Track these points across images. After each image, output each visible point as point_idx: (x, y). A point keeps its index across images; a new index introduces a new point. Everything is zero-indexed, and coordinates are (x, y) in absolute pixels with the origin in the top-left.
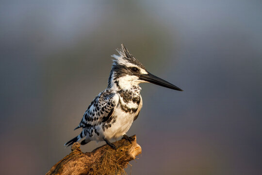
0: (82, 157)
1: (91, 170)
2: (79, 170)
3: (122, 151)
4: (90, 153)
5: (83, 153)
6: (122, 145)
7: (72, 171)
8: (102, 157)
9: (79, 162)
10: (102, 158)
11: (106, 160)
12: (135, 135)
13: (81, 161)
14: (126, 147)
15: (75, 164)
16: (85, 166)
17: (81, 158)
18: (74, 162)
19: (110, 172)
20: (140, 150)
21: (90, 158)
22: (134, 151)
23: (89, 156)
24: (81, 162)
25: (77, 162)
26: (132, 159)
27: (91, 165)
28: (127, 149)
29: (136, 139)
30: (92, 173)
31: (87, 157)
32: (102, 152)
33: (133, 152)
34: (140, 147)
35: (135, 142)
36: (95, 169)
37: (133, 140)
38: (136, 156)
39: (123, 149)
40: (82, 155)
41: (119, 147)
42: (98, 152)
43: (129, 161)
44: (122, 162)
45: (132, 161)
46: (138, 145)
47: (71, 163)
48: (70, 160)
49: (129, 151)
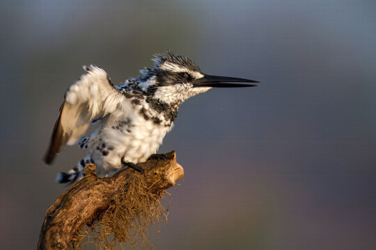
0: (98, 184)
1: (113, 202)
2: (94, 203)
3: (156, 174)
4: (110, 178)
5: (100, 179)
6: (155, 166)
7: (85, 205)
8: (127, 184)
9: (94, 191)
10: (127, 185)
11: (133, 187)
12: (173, 152)
13: (98, 189)
14: (162, 168)
15: (89, 195)
16: (103, 197)
17: (98, 186)
18: (88, 192)
19: (140, 205)
20: (182, 172)
21: (110, 185)
22: (174, 173)
23: (109, 182)
24: (97, 192)
25: (91, 191)
26: (170, 185)
27: (113, 194)
28: (164, 171)
29: (175, 157)
30: (114, 206)
31: (106, 183)
32: (127, 176)
33: (171, 175)
34: (182, 168)
35: (174, 161)
36: (117, 201)
37: (172, 157)
38: (177, 181)
39: (157, 172)
40: (98, 181)
41: (151, 169)
42: (122, 177)
43: (165, 188)
44: (157, 190)
45: (171, 188)
46: (179, 166)
47: (83, 193)
48: (81, 189)
49: (166, 174)
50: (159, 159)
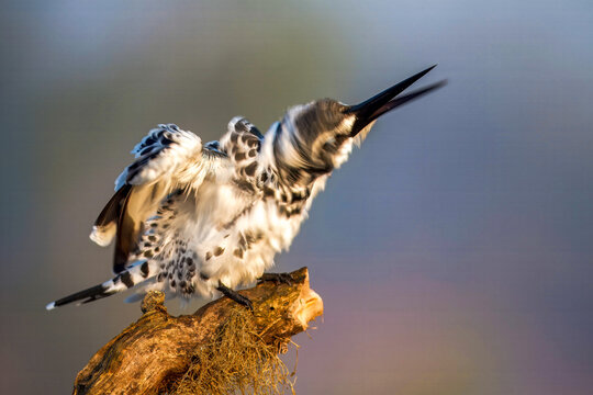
0: (169, 327)
1: (195, 359)
2: (162, 362)
3: (272, 309)
4: (190, 317)
5: (173, 317)
6: (273, 294)
7: (146, 365)
8: (221, 327)
9: (162, 340)
10: (221, 329)
11: (231, 333)
12: (303, 269)
13: (169, 337)
14: (283, 299)
15: (152, 347)
16: (179, 350)
17: (169, 331)
18: (151, 341)
19: (244, 364)
20: (320, 307)
21: (190, 330)
22: (305, 307)
23: (189, 324)
24: (167, 341)
25: (156, 340)
26: (298, 329)
27: (196, 346)
28: (287, 303)
29: (307, 279)
30: (197, 367)
31: (182, 326)
32: (222, 313)
33: (300, 312)
34: (320, 299)
35: (305, 286)
36: (204, 358)
37: (301, 279)
38: (311, 322)
39: (276, 306)
40: (170, 321)
41: (264, 300)
42: (211, 314)
43: (290, 334)
44: (275, 338)
45: (299, 335)
46: (314, 294)
47: (143, 343)
48: (139, 336)
49: (291, 309)
50: (279, 281)
